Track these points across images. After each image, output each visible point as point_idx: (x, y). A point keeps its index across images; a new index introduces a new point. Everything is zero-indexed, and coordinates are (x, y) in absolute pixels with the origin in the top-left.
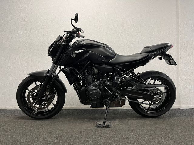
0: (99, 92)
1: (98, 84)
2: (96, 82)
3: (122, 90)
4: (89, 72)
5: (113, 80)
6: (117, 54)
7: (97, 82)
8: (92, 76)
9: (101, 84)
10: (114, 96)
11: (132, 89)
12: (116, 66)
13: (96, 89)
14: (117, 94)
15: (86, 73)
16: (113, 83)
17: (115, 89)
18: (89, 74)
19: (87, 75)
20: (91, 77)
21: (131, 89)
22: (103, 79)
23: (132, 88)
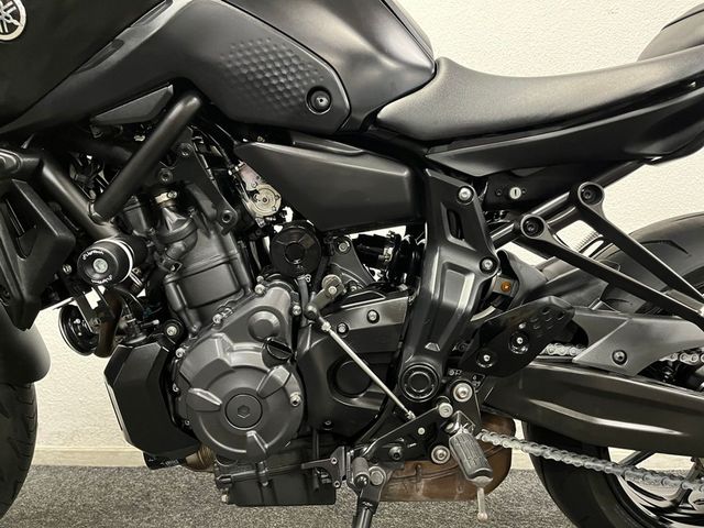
0: (283, 390)
1: (273, 319)
2: (259, 303)
3: (488, 372)
4: (199, 209)
5: (412, 283)
6: (451, 64)
7: (273, 301)
8: (225, 248)
9: (309, 315)
10: (417, 424)
11: (577, 366)
12: (440, 156)
13: (257, 360)
14: (445, 409)
15: (172, 217)
16: (411, 307)
17: (430, 363)
18: (203, 224)
19: (176, 238)
20: (219, 257)
21: (568, 362)
22: (329, 270)
23: (580, 355)
